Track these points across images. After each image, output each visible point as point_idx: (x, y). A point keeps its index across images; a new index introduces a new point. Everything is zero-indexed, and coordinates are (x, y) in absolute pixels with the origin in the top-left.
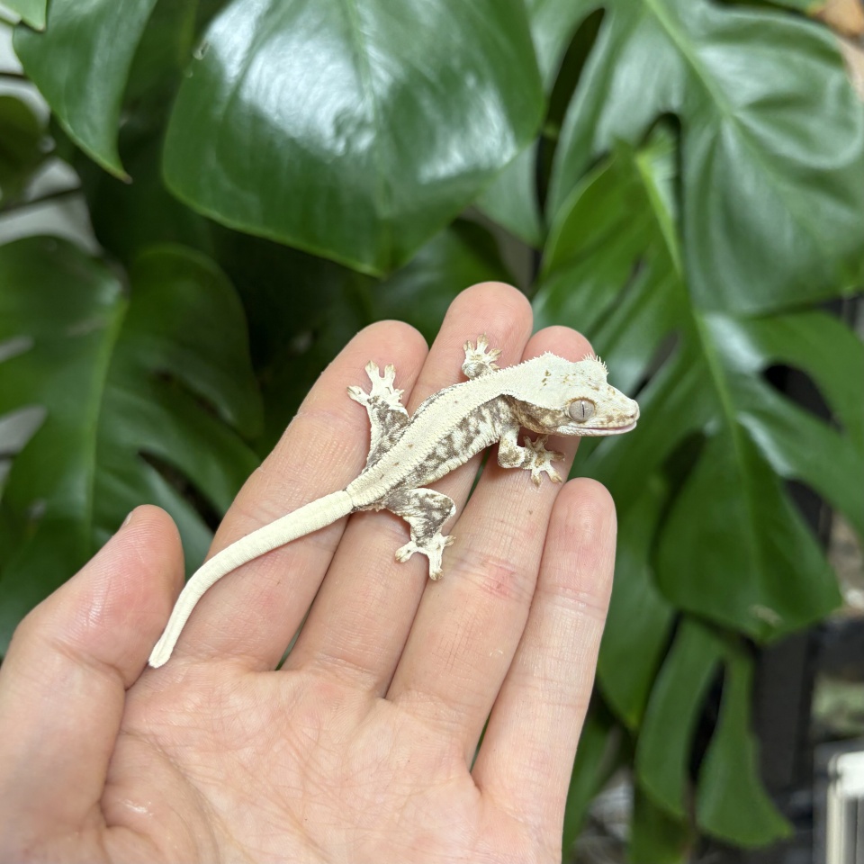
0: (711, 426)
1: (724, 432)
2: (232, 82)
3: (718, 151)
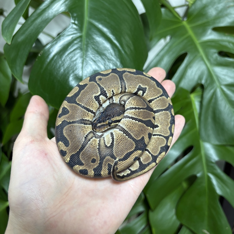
0: (199, 175)
1: (202, 177)
2: (47, 63)
3: (214, 97)
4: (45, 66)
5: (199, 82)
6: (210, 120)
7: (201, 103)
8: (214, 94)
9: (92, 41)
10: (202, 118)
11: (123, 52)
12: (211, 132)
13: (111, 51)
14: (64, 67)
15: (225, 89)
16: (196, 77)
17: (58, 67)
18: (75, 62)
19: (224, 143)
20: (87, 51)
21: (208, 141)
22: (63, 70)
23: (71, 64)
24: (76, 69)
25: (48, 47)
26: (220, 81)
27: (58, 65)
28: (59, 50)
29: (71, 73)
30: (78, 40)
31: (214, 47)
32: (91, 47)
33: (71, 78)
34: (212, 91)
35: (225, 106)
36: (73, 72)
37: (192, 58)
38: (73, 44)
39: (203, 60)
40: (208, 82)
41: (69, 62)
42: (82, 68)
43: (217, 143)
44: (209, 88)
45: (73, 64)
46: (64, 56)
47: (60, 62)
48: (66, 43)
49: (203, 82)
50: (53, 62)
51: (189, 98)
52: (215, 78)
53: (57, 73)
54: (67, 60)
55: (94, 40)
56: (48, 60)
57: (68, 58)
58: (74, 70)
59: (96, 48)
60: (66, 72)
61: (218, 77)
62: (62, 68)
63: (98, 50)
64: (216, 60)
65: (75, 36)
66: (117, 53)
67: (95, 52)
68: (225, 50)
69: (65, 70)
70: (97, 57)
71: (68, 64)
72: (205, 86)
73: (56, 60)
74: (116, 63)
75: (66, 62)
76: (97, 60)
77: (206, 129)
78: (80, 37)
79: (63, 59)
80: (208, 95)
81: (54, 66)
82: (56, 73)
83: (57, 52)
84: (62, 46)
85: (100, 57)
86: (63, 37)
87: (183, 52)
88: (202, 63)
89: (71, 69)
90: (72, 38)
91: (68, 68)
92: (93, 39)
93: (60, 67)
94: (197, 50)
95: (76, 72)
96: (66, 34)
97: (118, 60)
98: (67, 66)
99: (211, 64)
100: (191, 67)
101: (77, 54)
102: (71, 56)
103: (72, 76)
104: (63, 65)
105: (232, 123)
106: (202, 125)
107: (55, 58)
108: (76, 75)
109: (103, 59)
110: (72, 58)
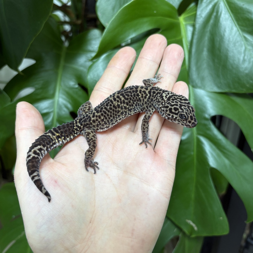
0: (184, 138)
35: (232, 29)
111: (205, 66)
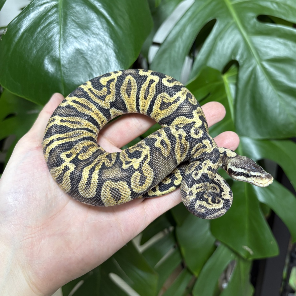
2: (14, 43)
3: (253, 76)
4: (12, 47)
5: (233, 58)
6: (248, 108)
7: (236, 85)
8: (254, 72)
9: (71, 12)
10: (238, 106)
11: (113, 23)
12: (249, 123)
13: (97, 23)
14: (37, 48)
15: (267, 65)
16: (229, 51)
17: (29, 48)
18: (50, 41)
19: (267, 137)
20: (65, 24)
21: (247, 136)
22: (36, 51)
23: (45, 43)
24: (52, 49)
25: (14, 22)
26: (260, 54)
27: (29, 46)
28: (28, 25)
29: (46, 55)
30: (54, 11)
31: (251, 10)
32: (70, 19)
33: (46, 62)
34: (250, 69)
35: (268, 89)
36: (48, 53)
37: (222, 26)
38: (47, 16)
39: (237, 27)
40: (245, 57)
41: (42, 40)
42: (59, 47)
43: (259, 137)
44: (246, 66)
45: (47, 42)
46: (36, 33)
47: (32, 42)
48: (37, 15)
49: (238, 58)
50: (22, 41)
51: (221, 80)
52: (253, 51)
53: (28, 56)
54: (40, 39)
55: (73, 10)
56: (16, 39)
57: (41, 35)
58: (50, 51)
59: (77, 20)
60: (40, 53)
61: (257, 50)
62: (34, 49)
63: (80, 23)
64: (254, 27)
65: (48, 6)
66: (105, 25)
67: (76, 25)
68: (266, 13)
69: (38, 52)
70: (79, 31)
71: (42, 43)
72: (241, 62)
73: (25, 38)
74: (104, 38)
75: (38, 41)
76: (78, 35)
77: (243, 120)
78: (56, 6)
79: (35, 37)
80: (244, 75)
81: (23, 48)
82: (26, 56)
83: (26, 28)
84: (33, 20)
85: (82, 32)
86: (33, 7)
87: (210, 19)
88: (236, 31)
89: (46, 50)
90: (45, 8)
91: (42, 48)
92: (73, 8)
93: (31, 48)
94: (229, 15)
95: (52, 53)
96: (36, 3)
97: (106, 34)
98: (41, 46)
99: (248, 32)
100: (221, 39)
101: (51, 30)
102: (45, 33)
103: (48, 59)
104: (36, 45)
105: (277, 111)
106: (239, 115)
107: (25, 36)
108: (52, 56)
109: (86, 34)
110: (46, 34)
111: (248, 117)
